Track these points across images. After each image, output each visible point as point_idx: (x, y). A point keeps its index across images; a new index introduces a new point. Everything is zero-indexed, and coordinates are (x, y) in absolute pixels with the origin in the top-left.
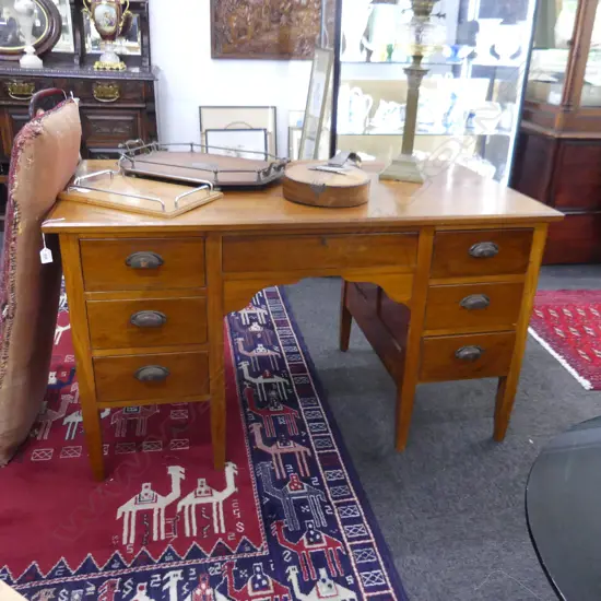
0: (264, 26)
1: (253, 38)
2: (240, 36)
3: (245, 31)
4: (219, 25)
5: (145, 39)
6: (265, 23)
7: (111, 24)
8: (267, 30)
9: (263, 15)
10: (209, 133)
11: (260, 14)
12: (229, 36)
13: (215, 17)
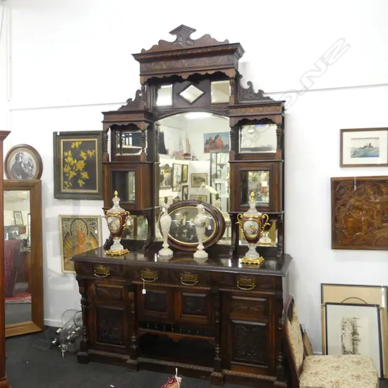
0: (376, 225)
1: (366, 234)
2: (355, 232)
3: (360, 229)
4: (337, 226)
5: (281, 238)
6: (377, 222)
7: (254, 233)
8: (380, 228)
9: (375, 217)
10: (328, 306)
11: (372, 217)
12: (346, 233)
13: (335, 220)
